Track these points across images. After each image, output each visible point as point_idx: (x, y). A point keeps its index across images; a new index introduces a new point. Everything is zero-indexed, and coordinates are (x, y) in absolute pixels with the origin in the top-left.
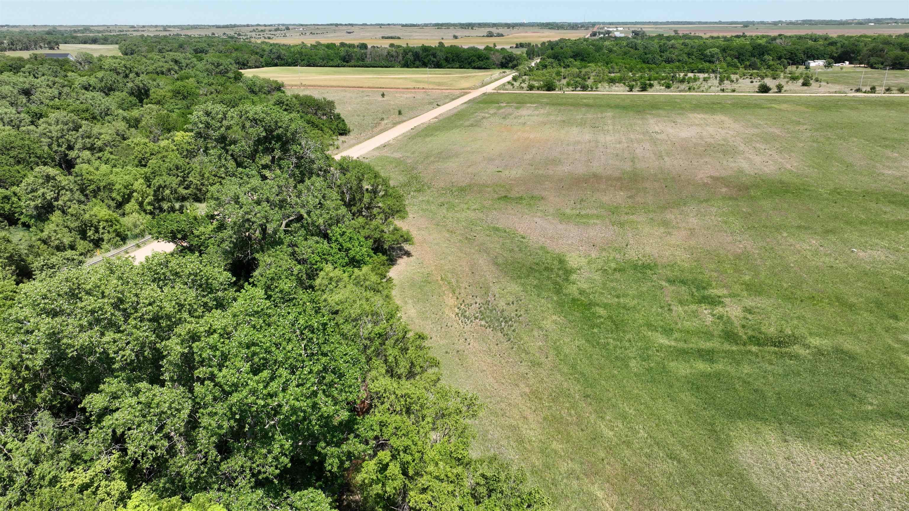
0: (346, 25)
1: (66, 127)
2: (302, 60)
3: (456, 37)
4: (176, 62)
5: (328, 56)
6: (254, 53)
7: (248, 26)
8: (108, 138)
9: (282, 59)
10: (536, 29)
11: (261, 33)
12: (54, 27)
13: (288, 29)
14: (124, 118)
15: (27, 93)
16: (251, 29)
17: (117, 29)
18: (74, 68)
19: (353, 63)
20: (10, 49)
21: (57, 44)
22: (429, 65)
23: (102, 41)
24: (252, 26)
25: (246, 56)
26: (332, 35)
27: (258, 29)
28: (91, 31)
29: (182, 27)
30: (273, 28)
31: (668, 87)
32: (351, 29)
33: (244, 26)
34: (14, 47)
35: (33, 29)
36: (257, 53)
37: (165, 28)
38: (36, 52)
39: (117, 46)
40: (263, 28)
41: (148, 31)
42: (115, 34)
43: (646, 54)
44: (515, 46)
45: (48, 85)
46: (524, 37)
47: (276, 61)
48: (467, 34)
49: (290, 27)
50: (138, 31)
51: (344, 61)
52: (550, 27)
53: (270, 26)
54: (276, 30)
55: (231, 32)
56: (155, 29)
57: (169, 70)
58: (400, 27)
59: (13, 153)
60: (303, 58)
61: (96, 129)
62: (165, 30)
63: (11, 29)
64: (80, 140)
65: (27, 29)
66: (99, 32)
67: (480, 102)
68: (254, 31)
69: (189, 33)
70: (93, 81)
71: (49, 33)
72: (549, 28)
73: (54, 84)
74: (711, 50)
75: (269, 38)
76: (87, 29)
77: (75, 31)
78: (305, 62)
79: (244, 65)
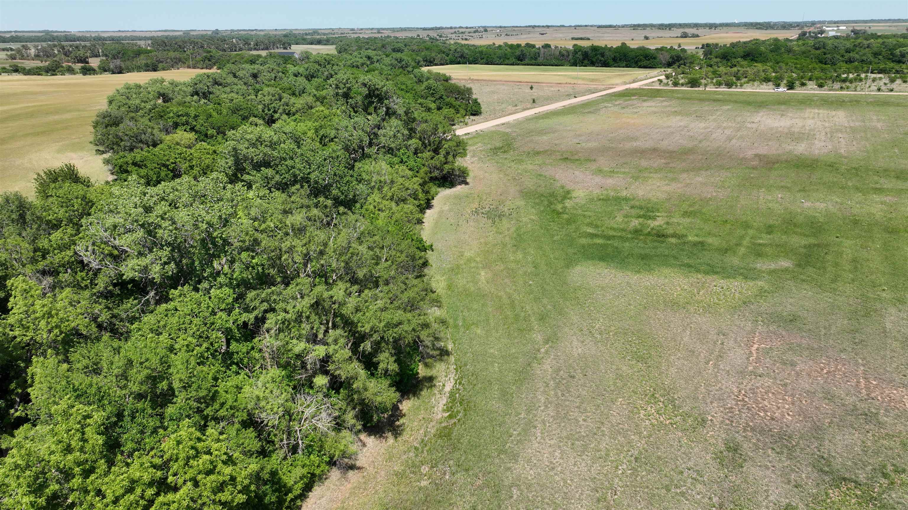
0: (543, 26)
1: (273, 98)
2: (482, 59)
3: (647, 38)
4: (369, 58)
5: (506, 55)
6: (441, 52)
7: (451, 28)
8: (300, 106)
9: (464, 58)
10: (742, 29)
11: (460, 35)
12: (291, 31)
13: (486, 31)
14: (315, 95)
15: (255, 76)
16: (453, 31)
17: (340, 32)
18: (294, 63)
19: (527, 61)
20: (255, 49)
21: (290, 45)
22: (596, 64)
23: (325, 42)
24: (455, 28)
25: (433, 55)
26: (525, 36)
27: (458, 31)
28: (318, 34)
29: (393, 30)
30: (472, 30)
31: (821, 86)
32: (546, 30)
33: (448, 28)
34: (258, 47)
35: (274, 33)
36: (444, 52)
37: (379, 31)
38: (273, 51)
39: (334, 46)
40: (463, 30)
41: (365, 33)
42: (337, 36)
43: (825, 54)
44: (700, 46)
45: (269, 71)
46: (720, 38)
47: (459, 59)
48: (660, 35)
49: (488, 29)
50: (356, 33)
51: (518, 60)
52: (759, 26)
53: (470, 28)
54: (475, 32)
55: (433, 34)
56: (370, 32)
57: (363, 64)
58: (596, 28)
59: (241, 113)
60: (482, 56)
61: (293, 100)
62: (379, 33)
63: (258, 33)
64: (282, 107)
65: (270, 33)
66: (324, 34)
67: (615, 96)
68: (455, 32)
69: (398, 35)
70: (301, 70)
71: (285, 36)
72: (757, 29)
73: (272, 70)
74: (901, 49)
75: (466, 39)
76: (315, 32)
77: (306, 34)
78: (484, 60)
79: (431, 62)
